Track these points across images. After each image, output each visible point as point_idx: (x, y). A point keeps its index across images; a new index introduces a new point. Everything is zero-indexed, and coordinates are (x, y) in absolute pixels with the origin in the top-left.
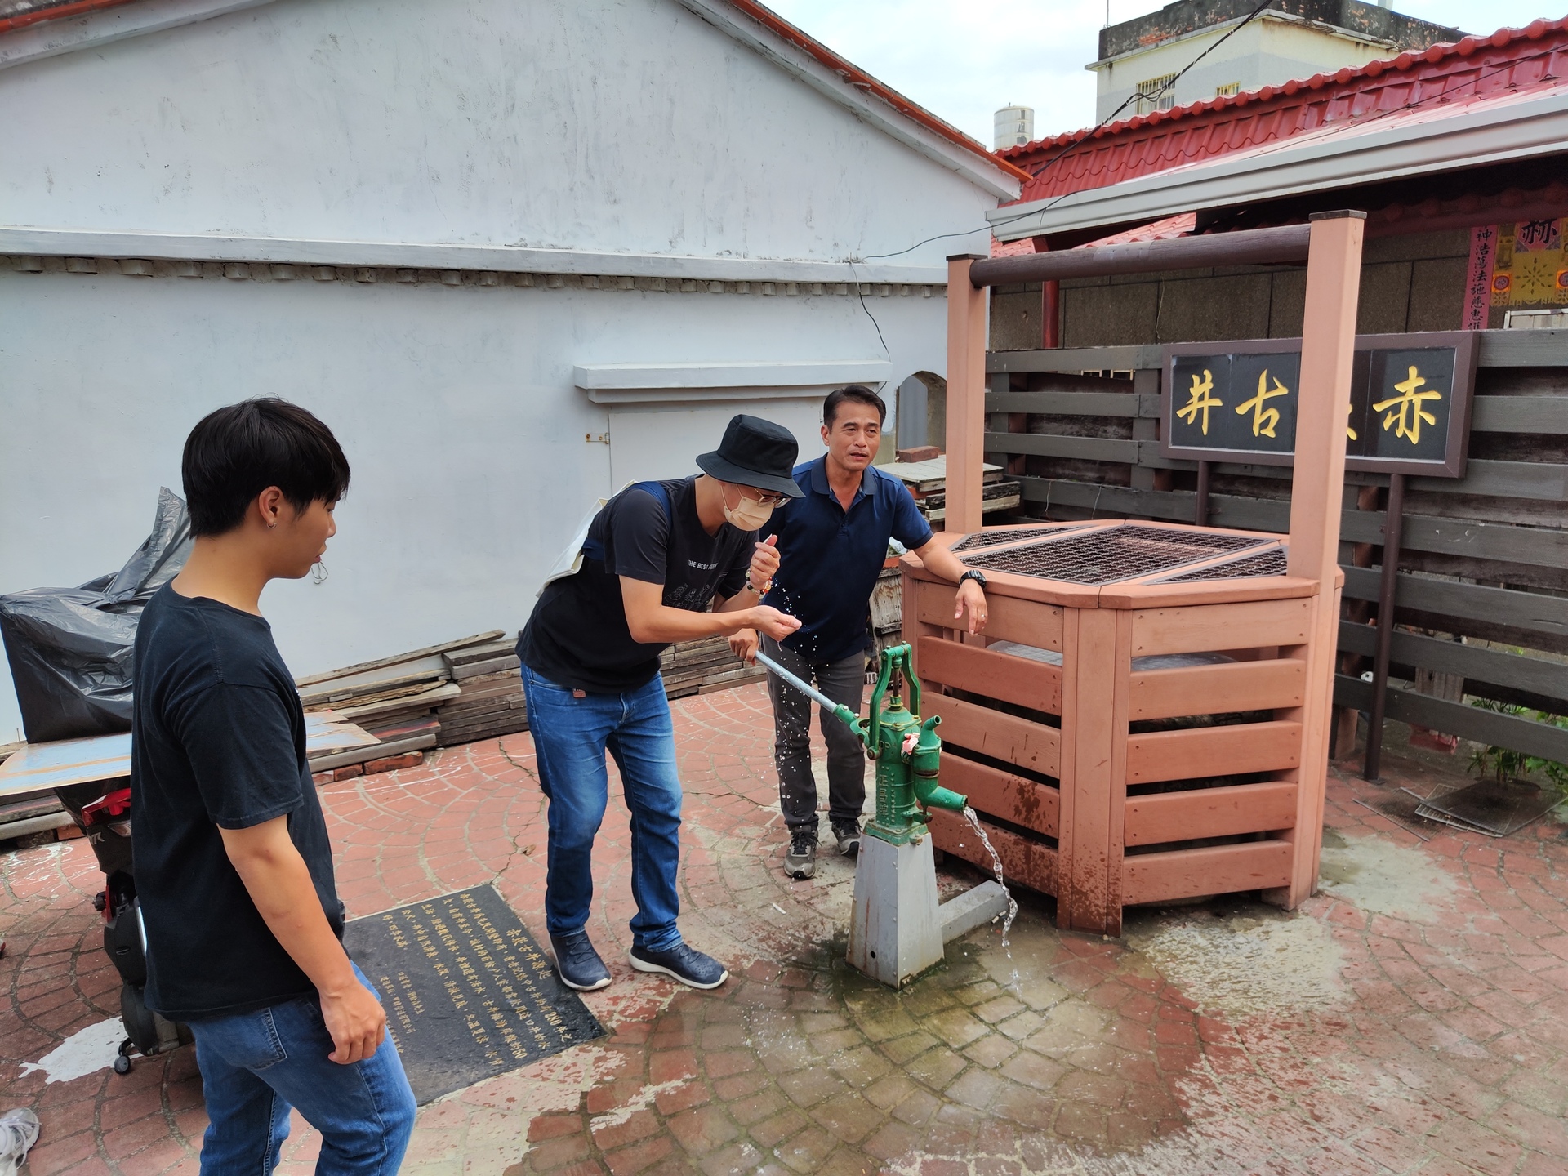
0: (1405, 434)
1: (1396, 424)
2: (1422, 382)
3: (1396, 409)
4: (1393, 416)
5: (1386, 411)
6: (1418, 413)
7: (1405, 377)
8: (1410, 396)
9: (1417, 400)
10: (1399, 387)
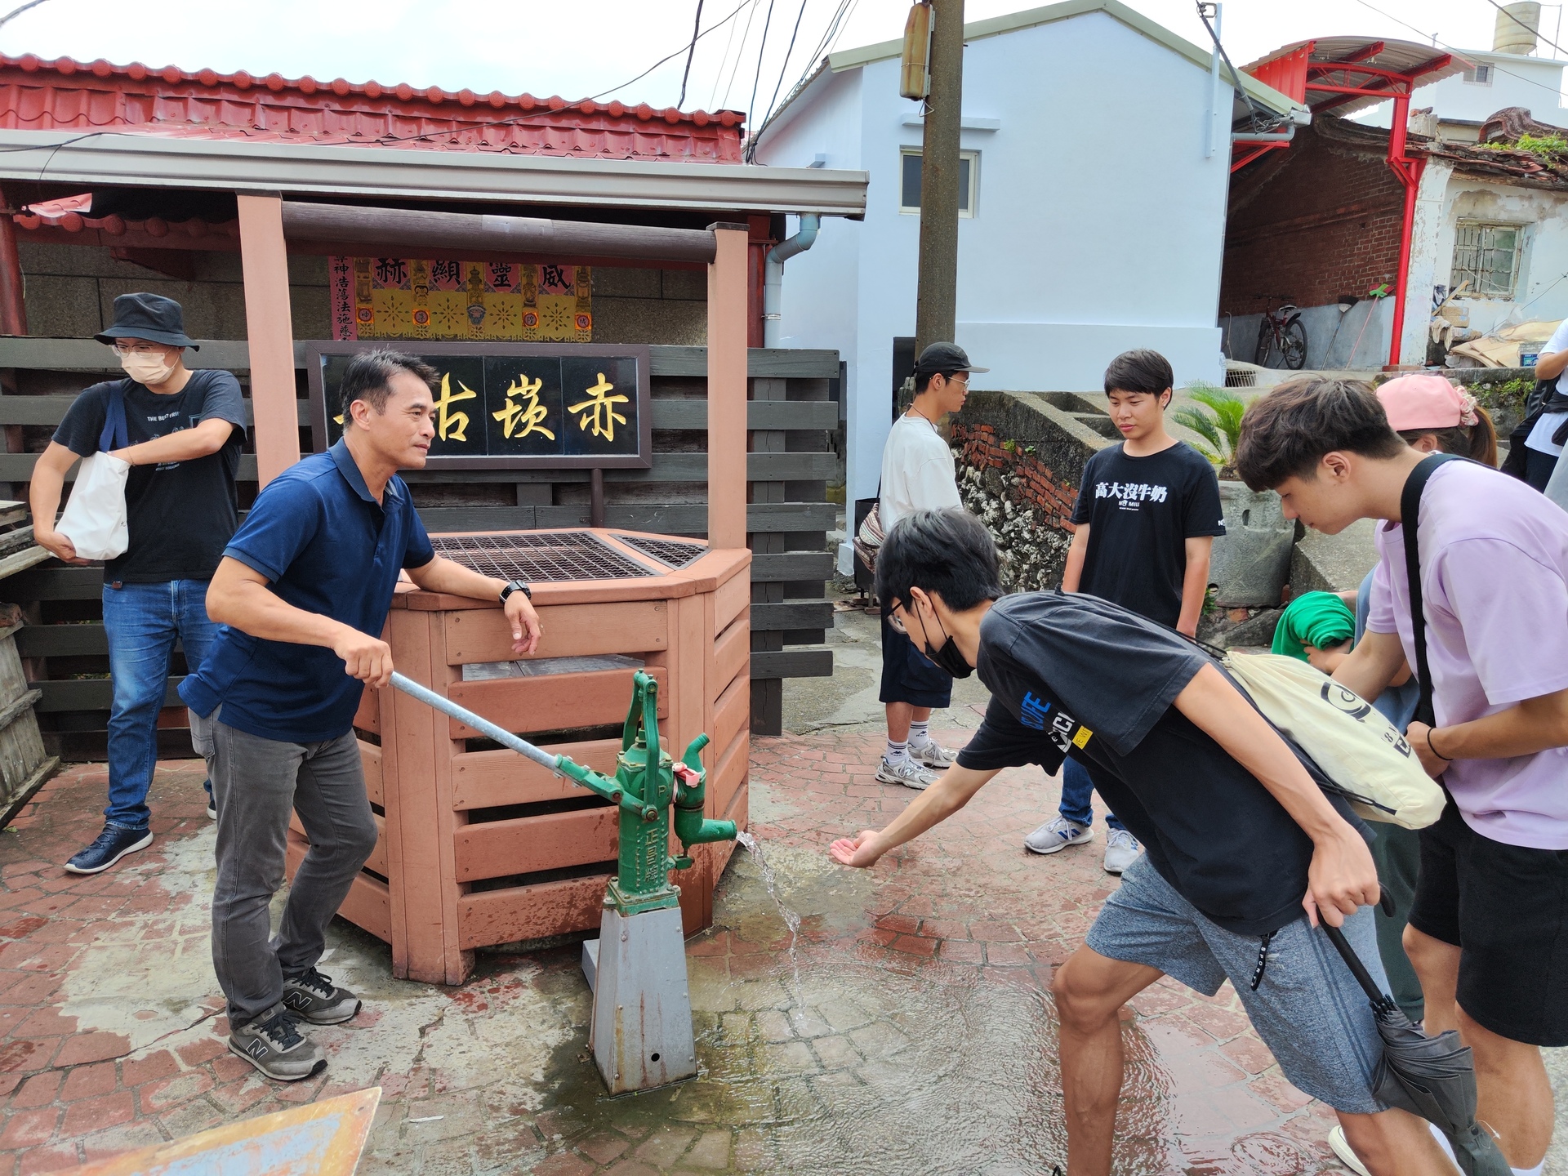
0: (600, 432)
1: (591, 424)
2: (610, 387)
3: (589, 411)
4: (587, 417)
5: (580, 414)
6: (610, 415)
7: (595, 383)
8: (601, 399)
9: (608, 402)
10: (590, 391)
